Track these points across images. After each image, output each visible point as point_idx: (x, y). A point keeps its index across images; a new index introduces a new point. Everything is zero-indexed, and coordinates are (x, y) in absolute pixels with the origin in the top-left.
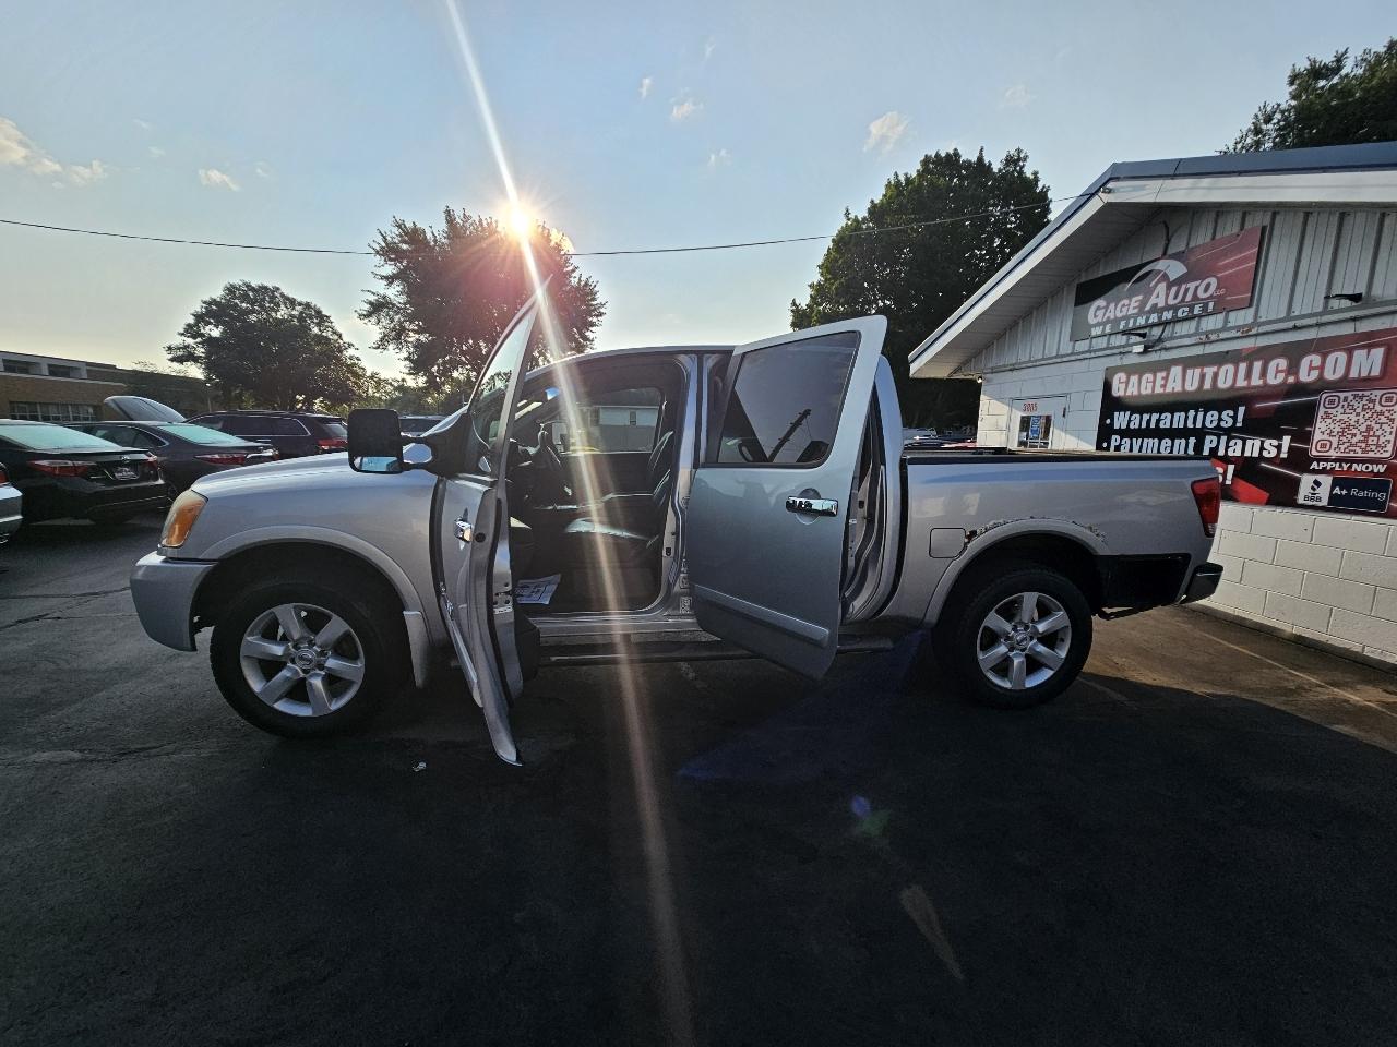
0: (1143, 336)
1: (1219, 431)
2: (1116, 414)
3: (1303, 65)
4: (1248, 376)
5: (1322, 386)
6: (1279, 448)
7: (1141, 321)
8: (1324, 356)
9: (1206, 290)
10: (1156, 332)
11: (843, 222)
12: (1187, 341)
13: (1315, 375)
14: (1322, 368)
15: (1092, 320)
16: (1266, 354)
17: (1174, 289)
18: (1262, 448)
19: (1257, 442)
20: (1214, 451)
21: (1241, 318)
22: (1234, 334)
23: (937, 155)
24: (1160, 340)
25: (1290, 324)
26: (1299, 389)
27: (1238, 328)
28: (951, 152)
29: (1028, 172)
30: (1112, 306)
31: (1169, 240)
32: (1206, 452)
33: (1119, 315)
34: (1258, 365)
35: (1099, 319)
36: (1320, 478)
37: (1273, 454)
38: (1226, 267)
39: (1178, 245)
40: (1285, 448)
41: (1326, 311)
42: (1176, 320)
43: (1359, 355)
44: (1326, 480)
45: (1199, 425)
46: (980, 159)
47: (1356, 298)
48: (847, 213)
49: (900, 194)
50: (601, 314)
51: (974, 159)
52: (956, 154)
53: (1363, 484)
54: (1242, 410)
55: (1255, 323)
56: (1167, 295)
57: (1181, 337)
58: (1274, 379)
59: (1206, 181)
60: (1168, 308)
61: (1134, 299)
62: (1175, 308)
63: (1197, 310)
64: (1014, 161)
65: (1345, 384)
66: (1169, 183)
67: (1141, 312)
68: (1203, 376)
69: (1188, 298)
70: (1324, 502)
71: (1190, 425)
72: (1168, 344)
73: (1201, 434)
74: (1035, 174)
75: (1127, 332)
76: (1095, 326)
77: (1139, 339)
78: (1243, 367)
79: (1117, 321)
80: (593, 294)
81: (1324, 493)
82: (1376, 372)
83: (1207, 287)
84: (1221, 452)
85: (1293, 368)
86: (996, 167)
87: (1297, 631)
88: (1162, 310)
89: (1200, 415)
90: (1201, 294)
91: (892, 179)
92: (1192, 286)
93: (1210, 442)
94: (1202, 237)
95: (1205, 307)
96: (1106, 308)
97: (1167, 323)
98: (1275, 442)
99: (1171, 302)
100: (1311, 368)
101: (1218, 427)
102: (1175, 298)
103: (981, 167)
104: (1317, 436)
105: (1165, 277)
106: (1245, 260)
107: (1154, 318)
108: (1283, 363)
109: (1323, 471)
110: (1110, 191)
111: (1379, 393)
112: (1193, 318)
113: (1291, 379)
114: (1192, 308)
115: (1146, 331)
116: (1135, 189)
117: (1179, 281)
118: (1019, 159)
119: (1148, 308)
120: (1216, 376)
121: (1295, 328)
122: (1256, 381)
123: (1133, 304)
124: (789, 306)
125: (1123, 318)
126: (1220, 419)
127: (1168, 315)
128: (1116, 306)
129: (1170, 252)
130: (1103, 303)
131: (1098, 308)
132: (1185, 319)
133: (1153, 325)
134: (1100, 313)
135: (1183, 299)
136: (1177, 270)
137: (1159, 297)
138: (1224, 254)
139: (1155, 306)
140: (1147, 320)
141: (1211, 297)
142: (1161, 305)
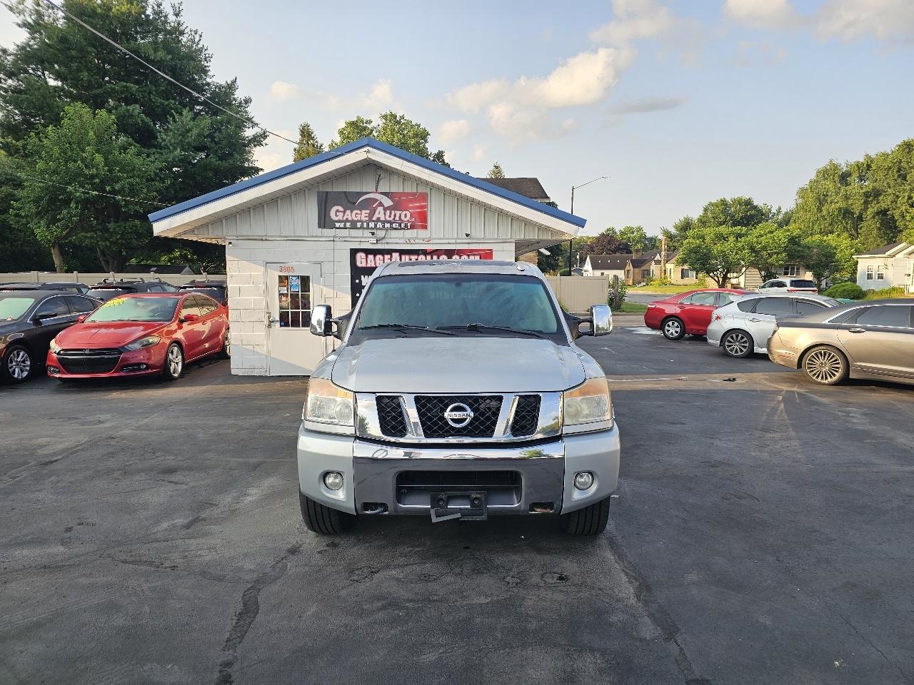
0: (373, 234)
2: (362, 276)
7: (372, 225)
8: (460, 257)
10: (382, 233)
12: (396, 241)
15: (334, 218)
16: (437, 253)
17: (388, 212)
21: (422, 233)
22: (421, 242)
24: (384, 238)
25: (445, 241)
27: (423, 239)
30: (348, 212)
31: (377, 184)
33: (356, 219)
34: (434, 257)
35: (340, 218)
38: (414, 208)
39: (383, 188)
41: (457, 239)
42: (391, 229)
43: (472, 258)
47: (467, 235)
55: (431, 238)
56: (385, 214)
57: (394, 238)
59: (428, 171)
60: (386, 221)
61: (364, 212)
62: (391, 223)
63: (403, 225)
66: (406, 163)
67: (370, 220)
69: (397, 218)
72: (387, 241)
76: (338, 221)
79: (354, 222)
83: (406, 216)
88: (383, 222)
90: (403, 217)
92: (398, 213)
95: (406, 226)
96: (344, 212)
97: (387, 229)
99: (388, 219)
102: (390, 216)
105: (381, 204)
106: (422, 207)
107: (379, 225)
108: (445, 258)
110: (368, 152)
112: (401, 229)
114: (399, 225)
115: (375, 231)
116: (385, 157)
117: (390, 209)
119: (374, 219)
121: (448, 243)
123: (363, 215)
125: (358, 221)
127: (387, 225)
128: (351, 212)
129: (379, 191)
130: (341, 209)
131: (338, 211)
132: (396, 229)
133: (380, 229)
134: (341, 215)
135: (394, 219)
136: (387, 202)
137: (380, 213)
138: (411, 201)
139: (379, 218)
140: (376, 225)
141: (408, 221)
142: (382, 219)
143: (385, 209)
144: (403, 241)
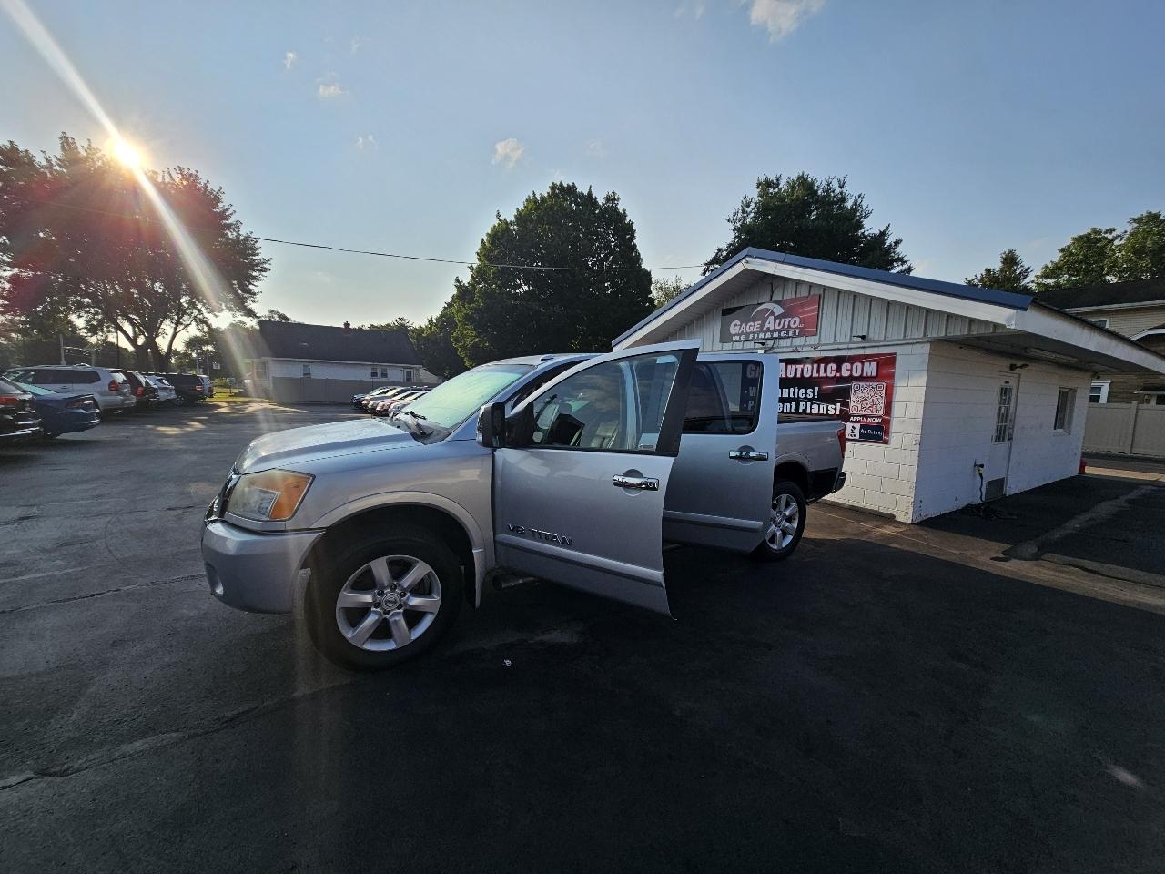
0: (763, 344)
1: (806, 400)
3: (762, 179)
4: (818, 371)
5: (851, 379)
6: (835, 409)
7: (762, 336)
8: (852, 364)
9: (794, 324)
10: (770, 343)
11: (496, 222)
12: (785, 350)
13: (848, 373)
14: (851, 370)
15: (732, 332)
16: (826, 361)
17: (778, 321)
18: (828, 410)
19: (825, 407)
20: (805, 410)
21: (812, 340)
22: (809, 349)
23: (561, 185)
24: (772, 348)
25: (836, 347)
26: (842, 380)
27: (811, 346)
28: (571, 184)
29: (620, 209)
30: (744, 325)
31: (772, 292)
32: (800, 411)
33: (749, 331)
34: (822, 366)
35: (737, 331)
36: (855, 425)
37: (833, 413)
38: (804, 313)
39: (777, 297)
40: (838, 410)
41: (850, 343)
42: (780, 338)
43: (867, 364)
44: (858, 426)
45: (796, 396)
46: (590, 193)
47: (863, 337)
48: (498, 215)
49: (537, 209)
50: (265, 270)
51: (586, 193)
52: (574, 186)
53: (873, 428)
54: (817, 389)
55: (819, 345)
57: (783, 347)
58: (831, 374)
59: (800, 269)
60: (775, 330)
62: (779, 331)
64: (611, 199)
65: (861, 378)
66: (780, 265)
67: (761, 331)
68: (796, 370)
69: (786, 327)
70: (858, 437)
71: (791, 396)
72: (776, 350)
73: (797, 401)
74: (624, 211)
75: (755, 341)
76: (735, 335)
77: (760, 346)
78: (815, 366)
79: (747, 334)
80: (254, 250)
81: (857, 432)
82: (874, 374)
83: (795, 322)
84: (808, 411)
85: (838, 369)
86: (601, 201)
87: (851, 503)
88: (772, 332)
89: (797, 390)
90: (792, 325)
91: (531, 195)
92: (787, 320)
93: (802, 406)
94: (789, 295)
97: (776, 338)
98: (833, 406)
99: (777, 328)
100: (847, 370)
101: (806, 398)
103: (590, 199)
104: (852, 404)
105: (772, 313)
106: (812, 311)
107: (768, 335)
108: (834, 366)
109: (856, 422)
111: (876, 384)
112: (789, 337)
113: (838, 375)
114: (788, 333)
115: (764, 341)
116: (762, 264)
117: (780, 317)
118: (615, 199)
119: (765, 329)
120: (802, 370)
121: (839, 349)
122: (822, 374)
124: (453, 282)
125: (751, 333)
126: (806, 393)
127: (776, 335)
129: (773, 299)
130: (738, 322)
131: (736, 325)
132: (785, 337)
133: (768, 339)
134: (737, 328)
135: (783, 327)
136: (778, 310)
137: (770, 324)
138: (802, 306)
139: (768, 328)
140: (765, 335)
141: (797, 327)
142: (772, 328)
143: (775, 318)
144: (790, 350)
